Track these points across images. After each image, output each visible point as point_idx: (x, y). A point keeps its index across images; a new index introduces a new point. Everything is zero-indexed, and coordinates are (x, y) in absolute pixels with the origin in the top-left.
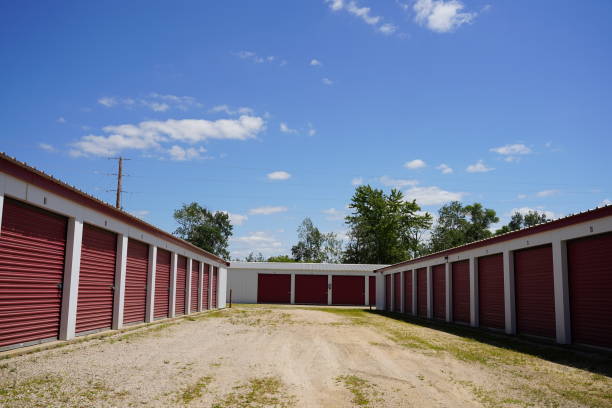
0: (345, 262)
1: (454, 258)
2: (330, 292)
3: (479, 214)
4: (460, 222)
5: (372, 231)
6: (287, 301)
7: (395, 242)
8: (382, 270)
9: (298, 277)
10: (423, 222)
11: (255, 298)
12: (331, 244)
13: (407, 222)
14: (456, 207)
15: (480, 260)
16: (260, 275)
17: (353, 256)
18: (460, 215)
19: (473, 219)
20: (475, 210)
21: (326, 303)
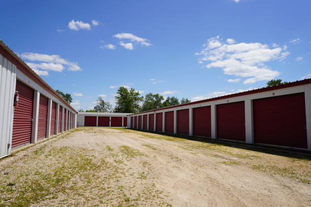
0: (114, 112)
1: (157, 112)
2: (110, 122)
3: (158, 97)
4: (152, 100)
5: (124, 102)
6: (95, 126)
7: (131, 106)
8: (130, 115)
9: (99, 117)
10: (141, 99)
11: (84, 124)
12: (108, 106)
13: (136, 99)
14: (151, 95)
15: (166, 113)
16: (85, 117)
17: (118, 110)
18: (152, 97)
19: (156, 99)
20: (157, 96)
21: (109, 126)
